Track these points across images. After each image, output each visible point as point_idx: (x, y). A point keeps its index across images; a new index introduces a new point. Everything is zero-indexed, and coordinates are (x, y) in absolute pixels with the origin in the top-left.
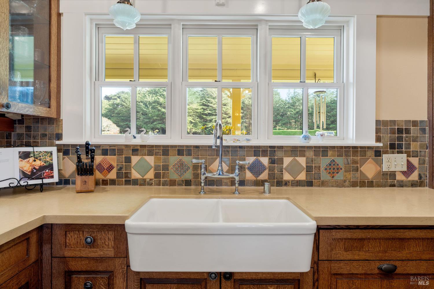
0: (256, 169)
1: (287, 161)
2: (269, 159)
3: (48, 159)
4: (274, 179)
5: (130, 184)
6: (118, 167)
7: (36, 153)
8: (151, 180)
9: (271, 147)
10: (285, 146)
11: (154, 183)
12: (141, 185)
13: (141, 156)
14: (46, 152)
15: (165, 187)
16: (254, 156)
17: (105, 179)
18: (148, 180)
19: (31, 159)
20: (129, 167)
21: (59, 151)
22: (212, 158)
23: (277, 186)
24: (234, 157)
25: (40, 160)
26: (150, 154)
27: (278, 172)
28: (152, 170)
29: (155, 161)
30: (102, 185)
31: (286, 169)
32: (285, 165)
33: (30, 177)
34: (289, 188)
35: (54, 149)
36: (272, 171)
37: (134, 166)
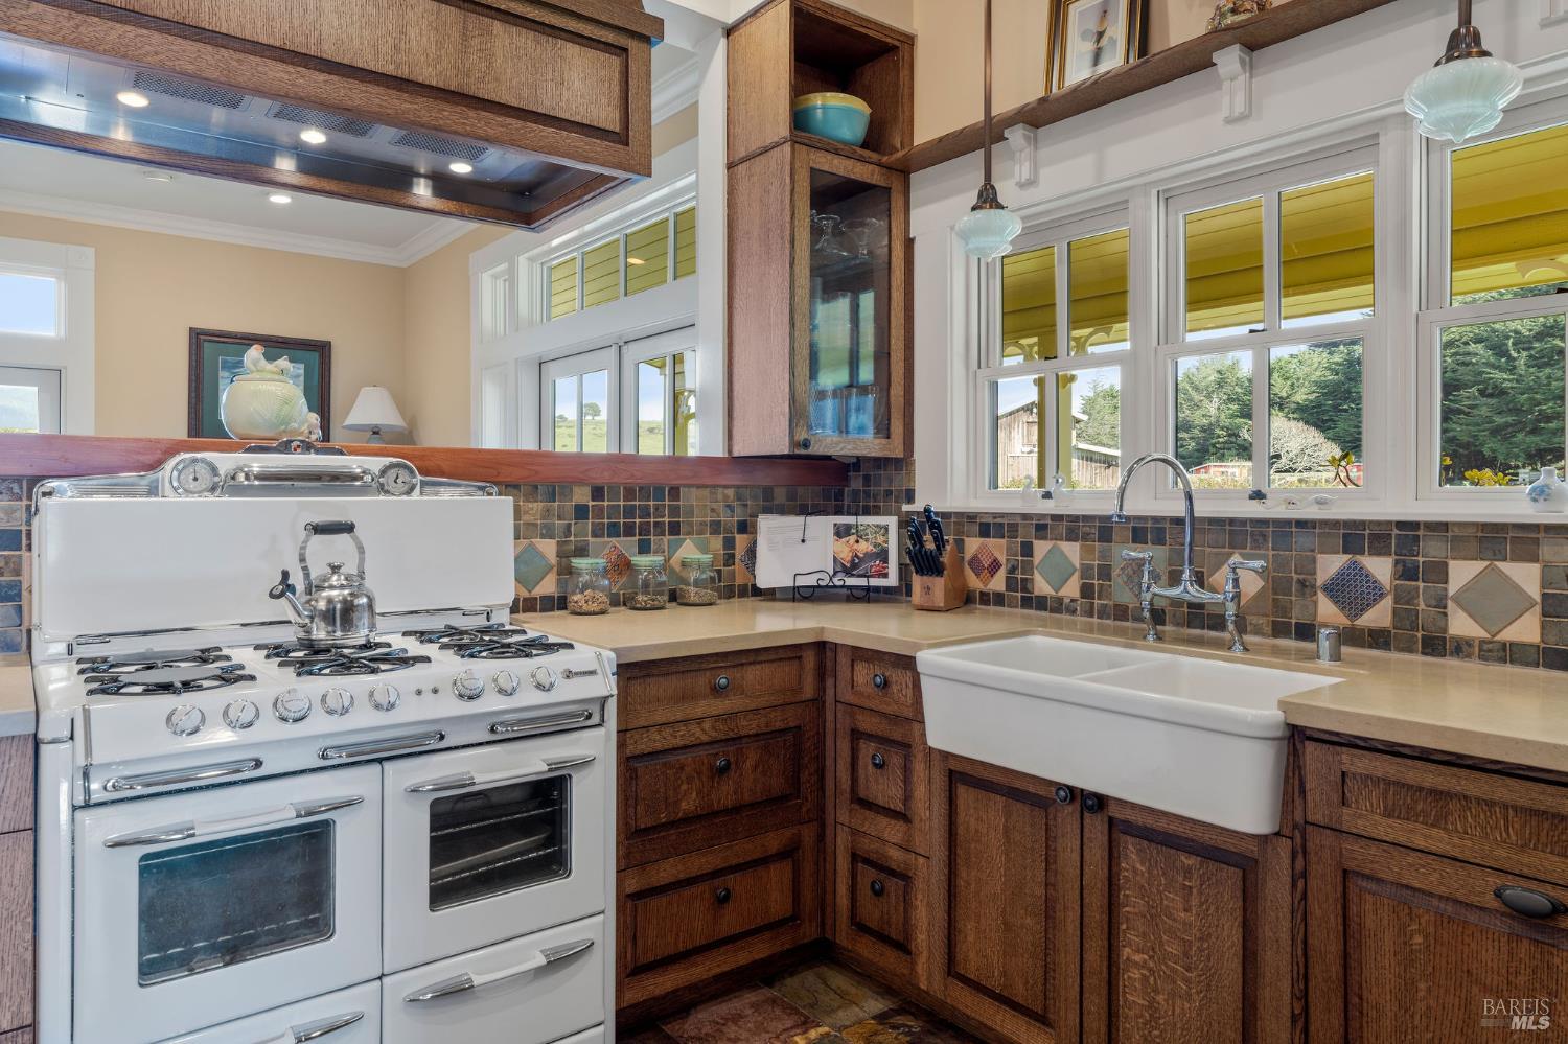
0: (1351, 591)
1: (1462, 573)
2: (1397, 562)
3: (880, 540)
4: (1415, 628)
5: (1030, 607)
6: (1009, 566)
7: (861, 528)
8: (1072, 600)
9: (1401, 525)
10: (1455, 524)
11: (1081, 610)
12: (1052, 611)
13: (1053, 542)
14: (877, 526)
15: (1104, 621)
16: (1345, 552)
17: (985, 590)
18: (1067, 601)
19: (853, 538)
20: (1028, 567)
21: (901, 525)
22: (1216, 554)
23: (1423, 653)
24: (1281, 553)
25: (867, 540)
26: (1072, 537)
27: (1430, 606)
28: (1076, 576)
29: (1081, 555)
30: (980, 604)
31: (1456, 599)
32: (1453, 587)
33: (848, 572)
34: (1473, 666)
35: (892, 522)
36: (1408, 603)
37: (1039, 564)
